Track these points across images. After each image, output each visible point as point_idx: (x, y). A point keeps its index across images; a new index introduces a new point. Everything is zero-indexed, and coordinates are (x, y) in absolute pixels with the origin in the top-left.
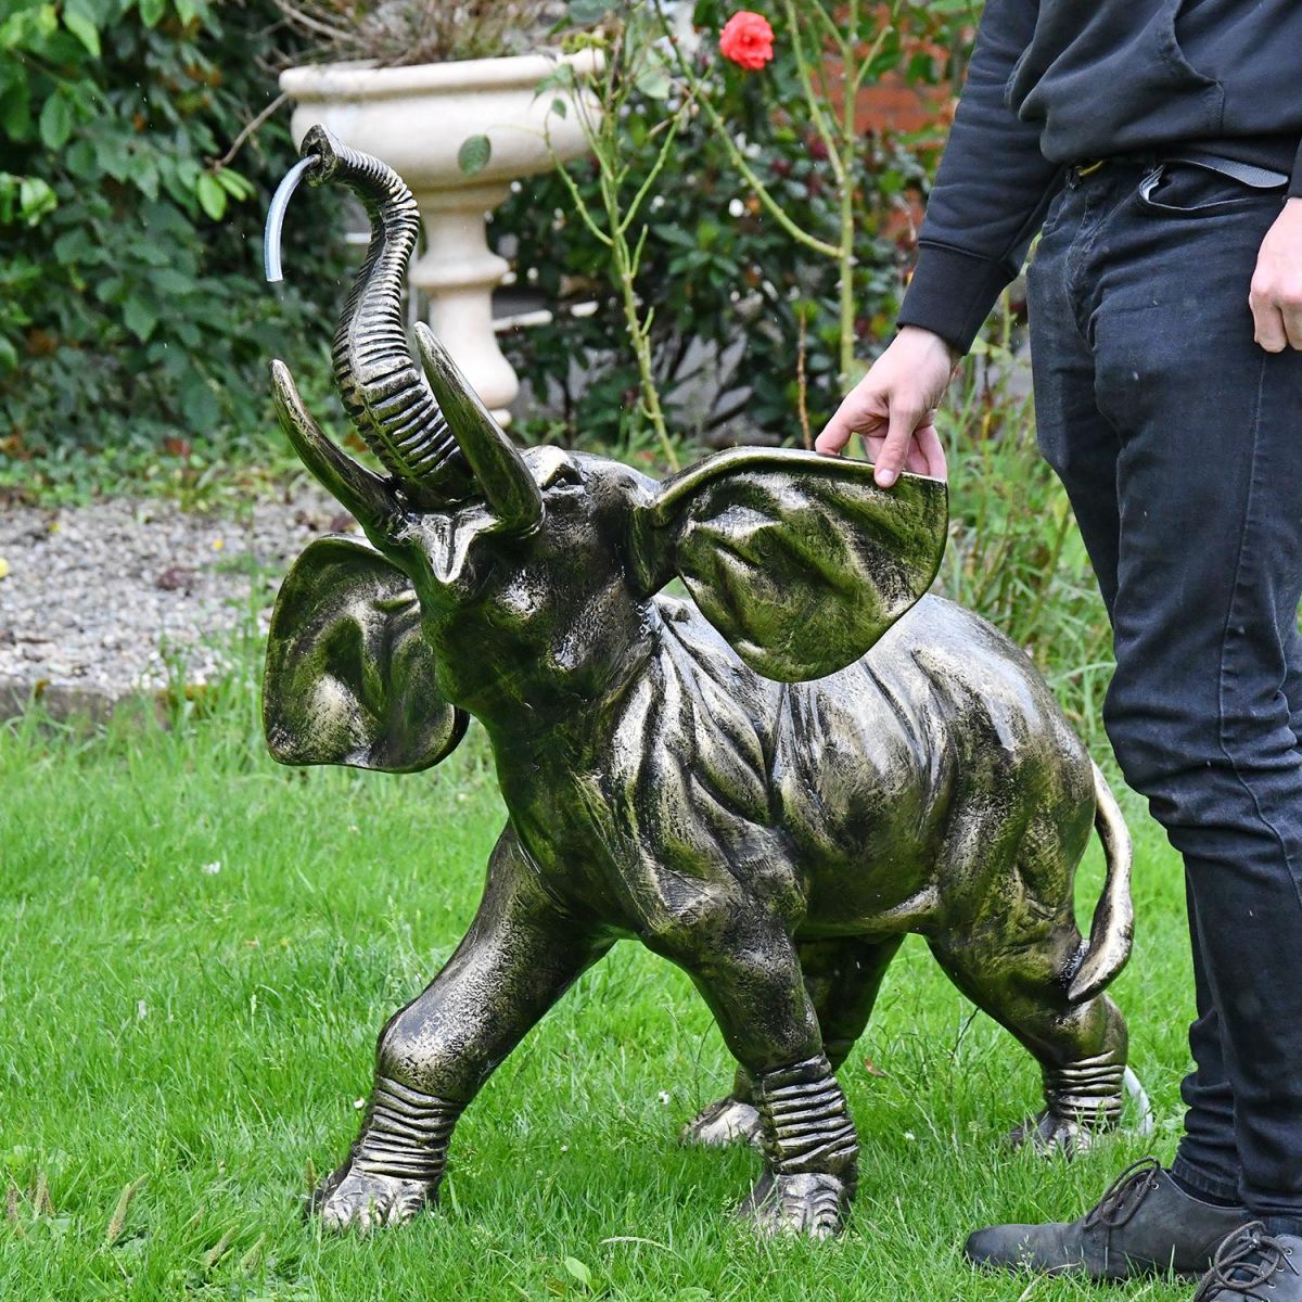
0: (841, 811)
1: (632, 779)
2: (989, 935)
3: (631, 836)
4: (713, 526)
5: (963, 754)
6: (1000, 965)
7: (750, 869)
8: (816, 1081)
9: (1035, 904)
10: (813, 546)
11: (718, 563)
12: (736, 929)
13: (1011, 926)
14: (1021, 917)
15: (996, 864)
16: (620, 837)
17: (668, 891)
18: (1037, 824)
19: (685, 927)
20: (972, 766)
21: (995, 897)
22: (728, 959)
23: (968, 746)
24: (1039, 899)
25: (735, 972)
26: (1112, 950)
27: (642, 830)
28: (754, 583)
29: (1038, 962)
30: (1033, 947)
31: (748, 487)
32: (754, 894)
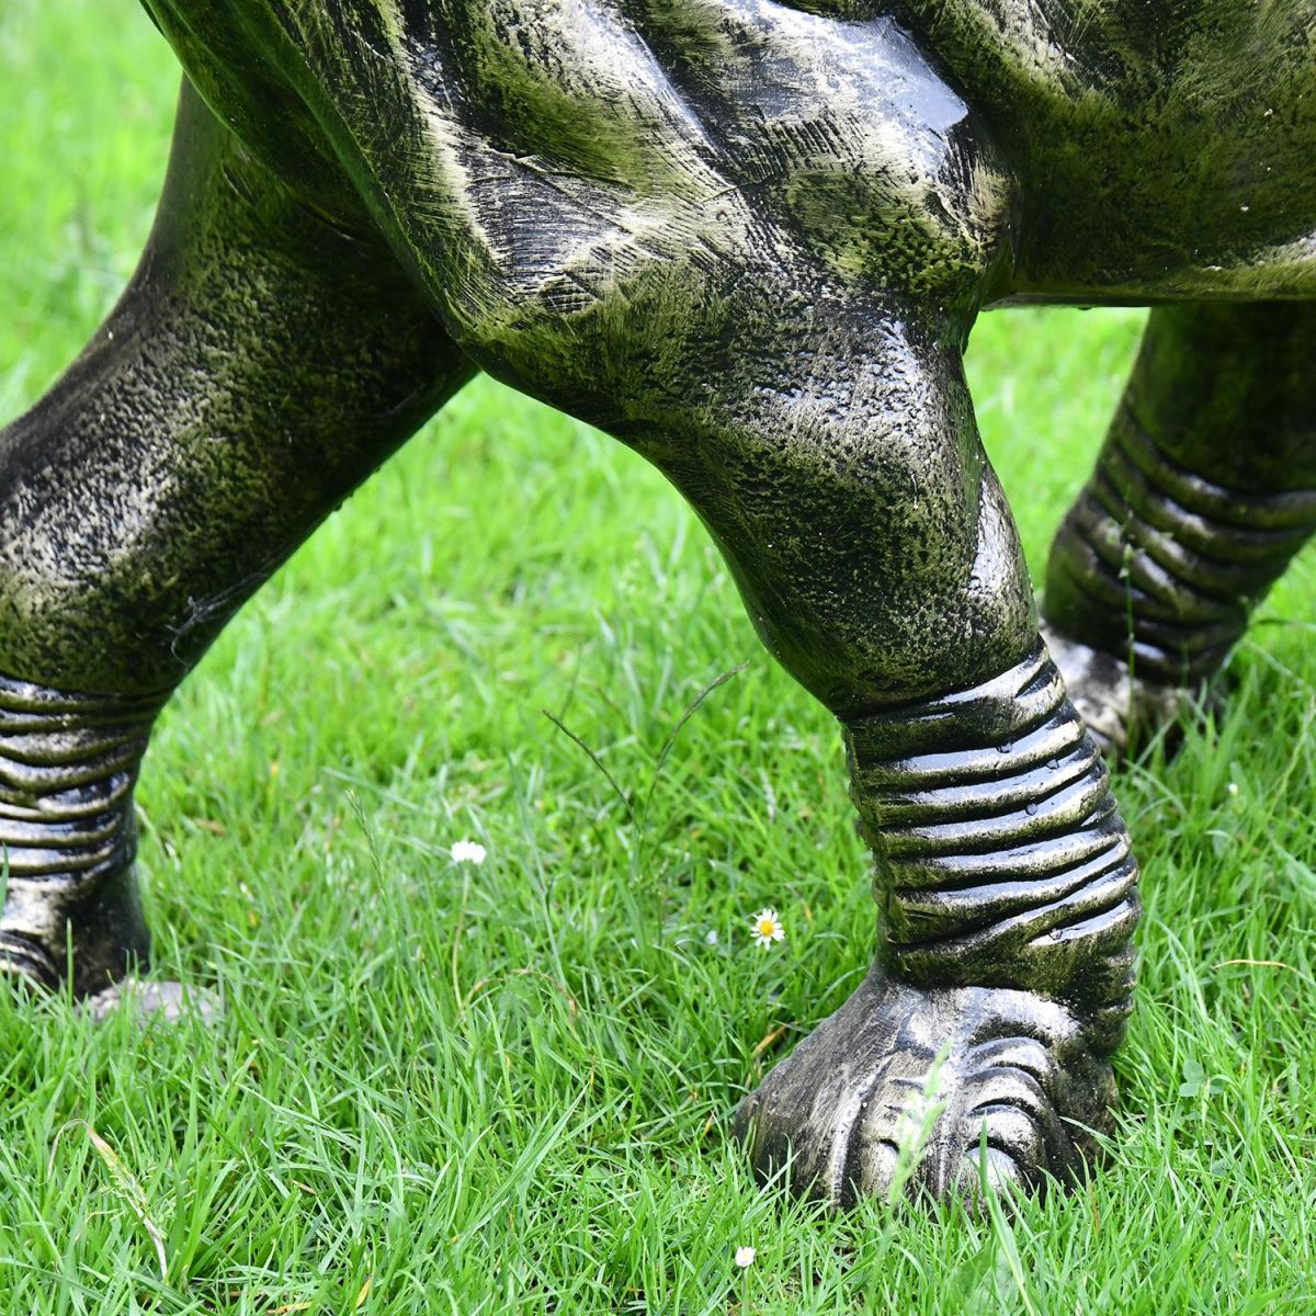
3: (383, 45)
7: (777, 151)
8: (999, 743)
12: (728, 331)
16: (350, 44)
19: (558, 325)
22: (705, 415)
27: (417, 26)
32: (792, 225)
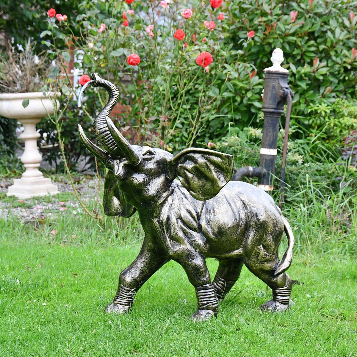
0: (216, 230)
1: (165, 220)
2: (255, 259)
3: (164, 233)
4: (184, 165)
5: (249, 219)
6: (258, 266)
7: (193, 242)
9: (266, 253)
10: (205, 170)
11: (185, 173)
13: (260, 257)
14: (262, 256)
15: (256, 244)
16: (162, 233)
17: (172, 246)
18: (266, 235)
19: (176, 254)
20: (250, 221)
21: (256, 251)
23: (250, 217)
24: (267, 252)
25: (188, 264)
26: (286, 264)
27: (167, 232)
28: (193, 178)
29: (267, 266)
30: (266, 262)
31: (191, 157)
32: (193, 247)
